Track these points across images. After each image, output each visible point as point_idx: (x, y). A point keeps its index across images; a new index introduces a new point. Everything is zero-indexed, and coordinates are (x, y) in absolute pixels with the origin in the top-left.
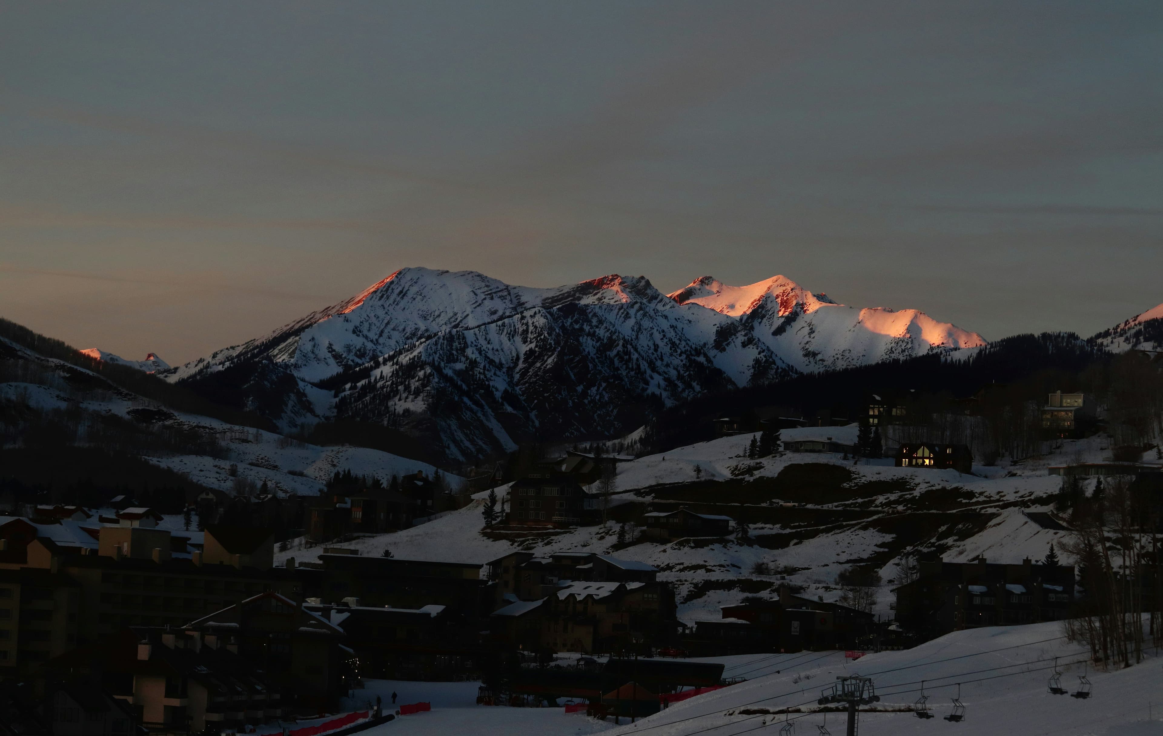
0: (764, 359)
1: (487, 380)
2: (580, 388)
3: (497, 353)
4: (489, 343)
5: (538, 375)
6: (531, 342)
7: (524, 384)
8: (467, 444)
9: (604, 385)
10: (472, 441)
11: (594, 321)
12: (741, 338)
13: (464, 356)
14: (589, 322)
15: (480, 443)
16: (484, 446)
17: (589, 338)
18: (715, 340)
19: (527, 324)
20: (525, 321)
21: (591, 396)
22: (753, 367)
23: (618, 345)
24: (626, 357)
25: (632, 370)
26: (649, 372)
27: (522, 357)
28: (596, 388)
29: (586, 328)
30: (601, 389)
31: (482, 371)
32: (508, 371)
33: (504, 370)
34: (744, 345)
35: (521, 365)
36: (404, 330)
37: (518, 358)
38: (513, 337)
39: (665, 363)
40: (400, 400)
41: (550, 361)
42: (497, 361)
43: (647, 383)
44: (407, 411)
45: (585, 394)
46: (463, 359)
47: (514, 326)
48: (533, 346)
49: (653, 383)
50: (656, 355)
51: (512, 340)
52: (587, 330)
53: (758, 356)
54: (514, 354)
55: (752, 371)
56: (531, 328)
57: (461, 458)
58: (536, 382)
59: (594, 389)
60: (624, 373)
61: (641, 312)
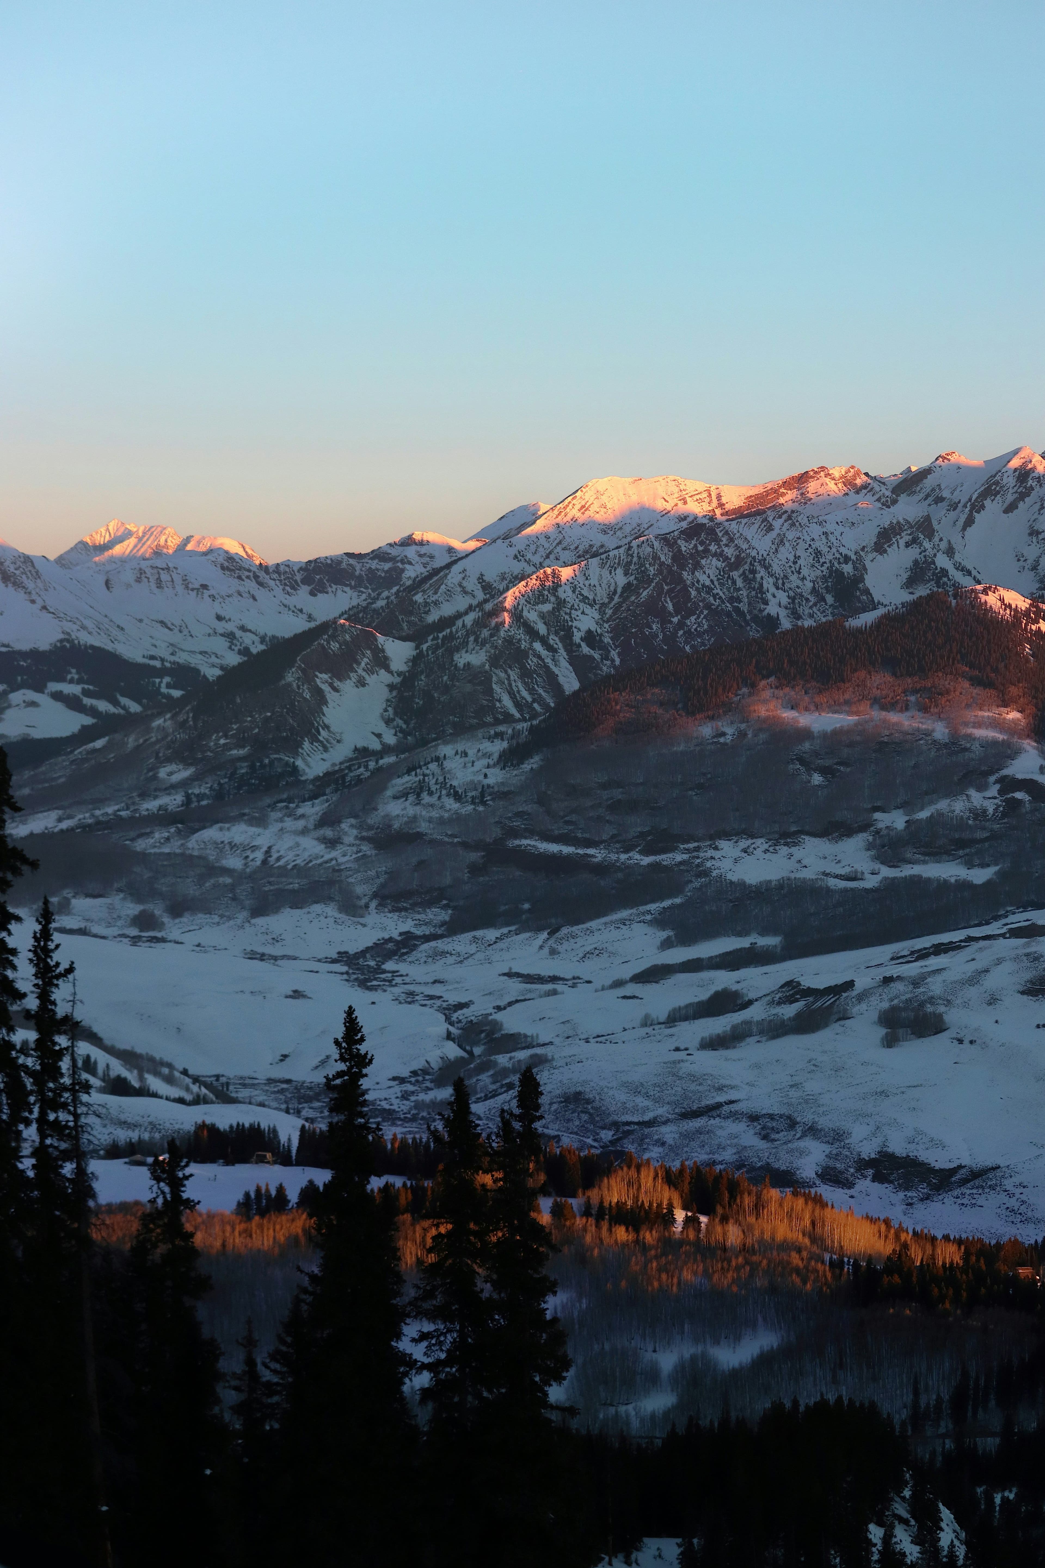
0: (923, 559)
1: (572, 621)
2: (675, 620)
3: (593, 589)
4: (587, 579)
5: (630, 610)
6: (632, 575)
7: (615, 620)
8: (525, 694)
9: (706, 612)
10: (531, 691)
11: (725, 540)
12: (906, 537)
13: (555, 595)
14: (717, 541)
15: (541, 691)
16: (543, 694)
17: (714, 559)
18: (875, 543)
19: (632, 556)
20: (630, 552)
21: (688, 626)
22: (911, 569)
23: (746, 563)
24: (751, 576)
25: (754, 589)
26: (772, 589)
27: (619, 590)
28: (695, 617)
29: (713, 548)
30: (702, 616)
31: (568, 611)
32: (600, 608)
33: (597, 607)
34: (907, 545)
35: (616, 599)
36: (577, 548)
37: (615, 592)
38: (615, 570)
39: (801, 576)
40: (467, 652)
41: (645, 593)
42: (591, 597)
43: (766, 603)
44: (468, 665)
45: (681, 625)
46: (553, 599)
47: (620, 557)
48: (632, 578)
49: (773, 602)
50: (793, 569)
51: (613, 574)
52: (714, 551)
53: (918, 557)
54: (612, 589)
55: (909, 573)
56: (635, 559)
57: (514, 711)
58: (626, 617)
59: (693, 618)
60: (745, 594)
61: (790, 522)
